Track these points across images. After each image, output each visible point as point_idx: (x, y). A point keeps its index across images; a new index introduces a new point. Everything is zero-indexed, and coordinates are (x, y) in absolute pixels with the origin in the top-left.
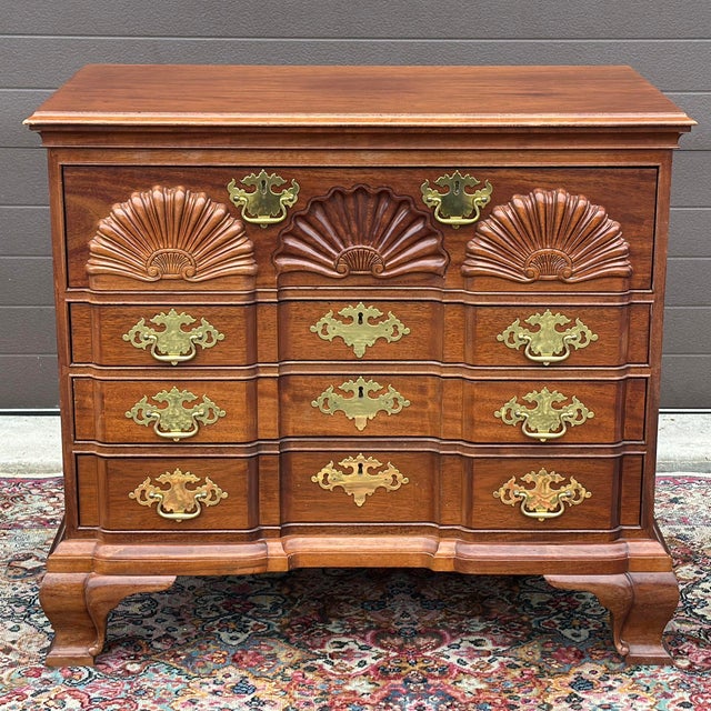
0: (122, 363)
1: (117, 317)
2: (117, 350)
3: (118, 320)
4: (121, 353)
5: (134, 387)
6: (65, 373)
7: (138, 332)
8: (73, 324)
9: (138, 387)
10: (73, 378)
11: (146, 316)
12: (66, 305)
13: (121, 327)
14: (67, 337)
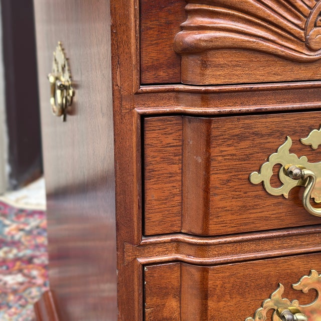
0: (243, 228)
1: (241, 138)
2: (236, 203)
3: (243, 144)
4: (245, 208)
5: (264, 271)
6: (129, 259)
7: (279, 166)
8: (148, 159)
9: (269, 269)
10: (144, 265)
11: (293, 133)
12: (136, 121)
13: (247, 158)
14: (136, 188)
